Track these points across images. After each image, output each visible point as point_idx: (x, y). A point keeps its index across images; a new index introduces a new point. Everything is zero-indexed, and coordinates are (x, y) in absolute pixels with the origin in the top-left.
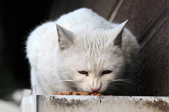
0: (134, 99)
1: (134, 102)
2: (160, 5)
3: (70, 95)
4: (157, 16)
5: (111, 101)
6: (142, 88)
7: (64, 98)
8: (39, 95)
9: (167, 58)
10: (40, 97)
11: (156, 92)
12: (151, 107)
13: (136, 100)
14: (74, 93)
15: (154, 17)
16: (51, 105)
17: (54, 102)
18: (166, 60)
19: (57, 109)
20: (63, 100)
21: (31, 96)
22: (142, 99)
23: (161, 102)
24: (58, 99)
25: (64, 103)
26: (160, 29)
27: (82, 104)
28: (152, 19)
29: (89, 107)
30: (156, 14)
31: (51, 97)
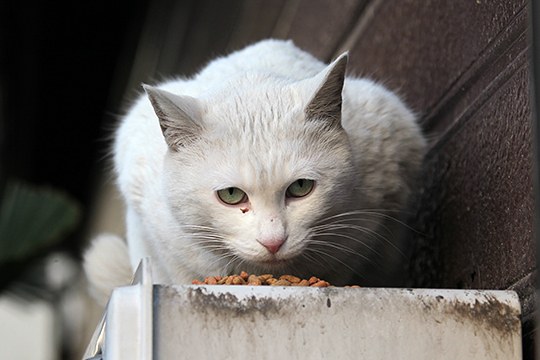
0: (420, 298)
1: (420, 307)
2: (485, 35)
3: (241, 284)
4: (478, 65)
5: (357, 302)
6: (429, 263)
7: (229, 294)
8: (159, 286)
9: (506, 183)
10: (161, 290)
11: (473, 275)
12: (467, 321)
13: (426, 299)
14: (252, 277)
15: (468, 68)
16: (193, 313)
17: (200, 304)
18: (504, 187)
19: (208, 323)
20: (225, 300)
21: (137, 289)
22: (442, 297)
23: (495, 305)
24: (212, 295)
25: (229, 308)
26: (484, 101)
27: (277, 310)
28: (459, 73)
29: (297, 318)
30: (474, 58)
31: (191, 290)
